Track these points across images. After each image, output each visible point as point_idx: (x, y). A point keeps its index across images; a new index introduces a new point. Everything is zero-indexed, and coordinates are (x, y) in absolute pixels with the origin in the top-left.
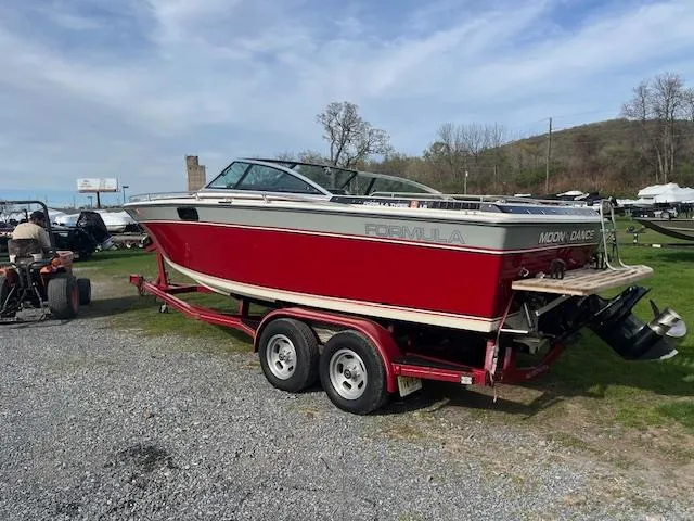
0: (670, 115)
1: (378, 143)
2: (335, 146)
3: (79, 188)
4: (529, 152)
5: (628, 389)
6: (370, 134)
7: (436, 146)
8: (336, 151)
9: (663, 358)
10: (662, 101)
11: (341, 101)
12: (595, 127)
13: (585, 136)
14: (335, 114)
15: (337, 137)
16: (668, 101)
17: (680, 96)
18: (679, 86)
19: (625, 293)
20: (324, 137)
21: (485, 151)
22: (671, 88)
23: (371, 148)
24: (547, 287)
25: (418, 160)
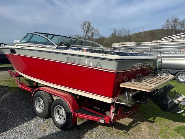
0: (175, 28)
1: (96, 33)
2: (85, 33)
3: (14, 43)
4: (137, 37)
5: (164, 119)
6: (94, 30)
7: (113, 34)
8: (85, 35)
9: (178, 112)
10: (173, 24)
11: (86, 21)
12: (155, 30)
13: (152, 33)
14: (85, 25)
15: (85, 31)
16: (175, 24)
17: (178, 23)
18: (178, 20)
19: (165, 87)
20: (82, 31)
21: (125, 36)
22: (176, 21)
23: (95, 34)
24: (134, 87)
25: (107, 38)
